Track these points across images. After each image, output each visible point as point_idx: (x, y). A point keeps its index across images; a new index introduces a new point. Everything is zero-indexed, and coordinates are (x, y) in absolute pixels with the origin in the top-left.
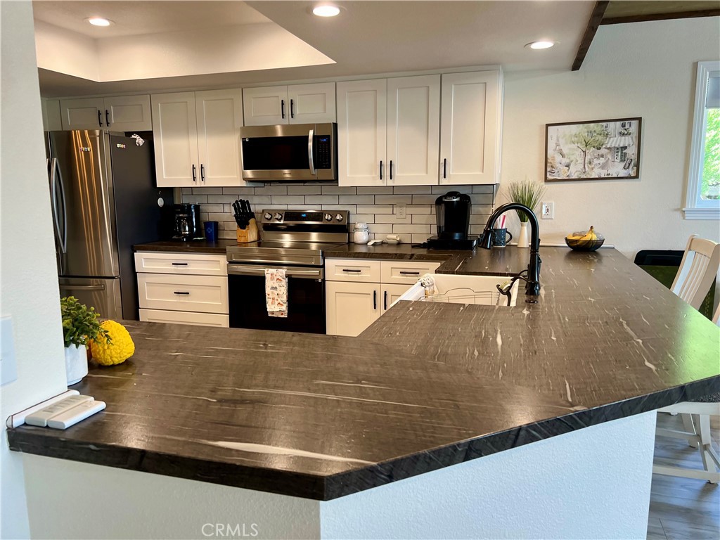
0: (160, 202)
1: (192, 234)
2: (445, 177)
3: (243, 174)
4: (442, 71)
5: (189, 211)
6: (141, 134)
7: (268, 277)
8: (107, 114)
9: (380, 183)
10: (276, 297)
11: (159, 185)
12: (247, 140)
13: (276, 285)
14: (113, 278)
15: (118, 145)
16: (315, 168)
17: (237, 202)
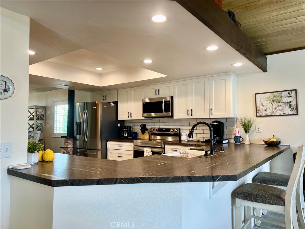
0: (119, 125)
1: (128, 136)
2: (211, 115)
3: (143, 115)
4: (209, 76)
6: (114, 102)
7: (145, 151)
8: (105, 96)
9: (188, 117)
11: (118, 119)
12: (144, 104)
13: (147, 154)
14: (99, 150)
15: (105, 106)
16: (165, 112)
17: (142, 125)
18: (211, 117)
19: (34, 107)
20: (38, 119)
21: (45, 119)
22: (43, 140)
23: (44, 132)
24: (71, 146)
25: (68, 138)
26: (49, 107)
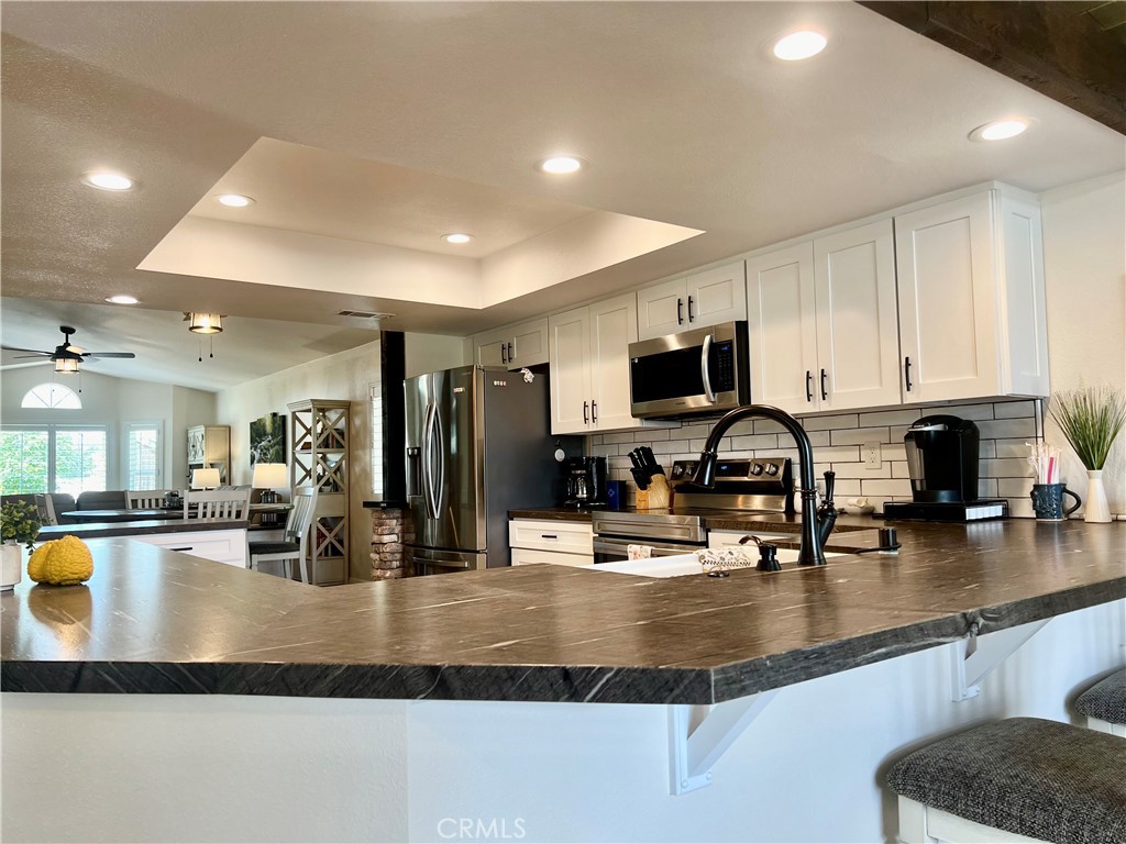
0: (559, 455)
1: (590, 498)
2: (908, 390)
4: (894, 212)
5: (587, 467)
7: (631, 557)
8: (510, 347)
9: (808, 408)
12: (636, 361)
14: (478, 552)
15: (495, 383)
16: (713, 391)
17: (636, 450)
18: (910, 398)
19: (310, 406)
20: (326, 444)
21: (346, 446)
22: (342, 518)
23: (346, 491)
24: (394, 537)
25: (384, 508)
26: (357, 404)
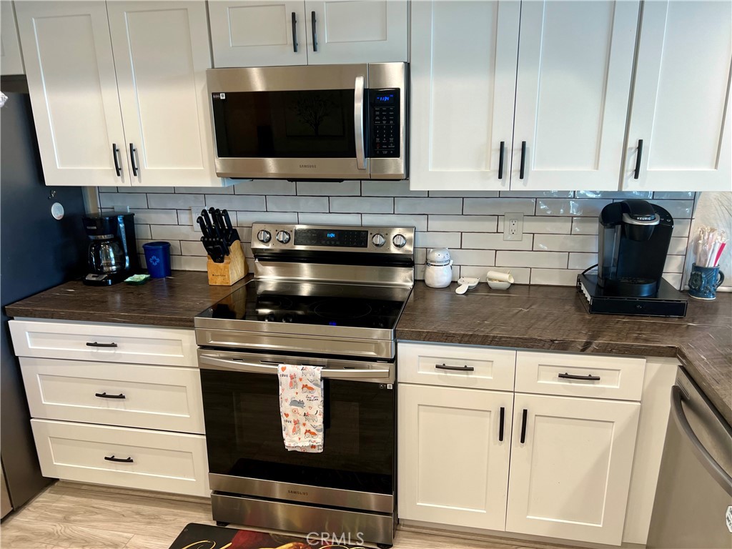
0: (57, 211)
1: (122, 270)
2: (635, 177)
3: (218, 164)
5: (114, 228)
7: (284, 382)
10: (302, 420)
11: (49, 181)
13: (302, 397)
18: (633, 186)
